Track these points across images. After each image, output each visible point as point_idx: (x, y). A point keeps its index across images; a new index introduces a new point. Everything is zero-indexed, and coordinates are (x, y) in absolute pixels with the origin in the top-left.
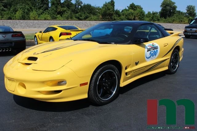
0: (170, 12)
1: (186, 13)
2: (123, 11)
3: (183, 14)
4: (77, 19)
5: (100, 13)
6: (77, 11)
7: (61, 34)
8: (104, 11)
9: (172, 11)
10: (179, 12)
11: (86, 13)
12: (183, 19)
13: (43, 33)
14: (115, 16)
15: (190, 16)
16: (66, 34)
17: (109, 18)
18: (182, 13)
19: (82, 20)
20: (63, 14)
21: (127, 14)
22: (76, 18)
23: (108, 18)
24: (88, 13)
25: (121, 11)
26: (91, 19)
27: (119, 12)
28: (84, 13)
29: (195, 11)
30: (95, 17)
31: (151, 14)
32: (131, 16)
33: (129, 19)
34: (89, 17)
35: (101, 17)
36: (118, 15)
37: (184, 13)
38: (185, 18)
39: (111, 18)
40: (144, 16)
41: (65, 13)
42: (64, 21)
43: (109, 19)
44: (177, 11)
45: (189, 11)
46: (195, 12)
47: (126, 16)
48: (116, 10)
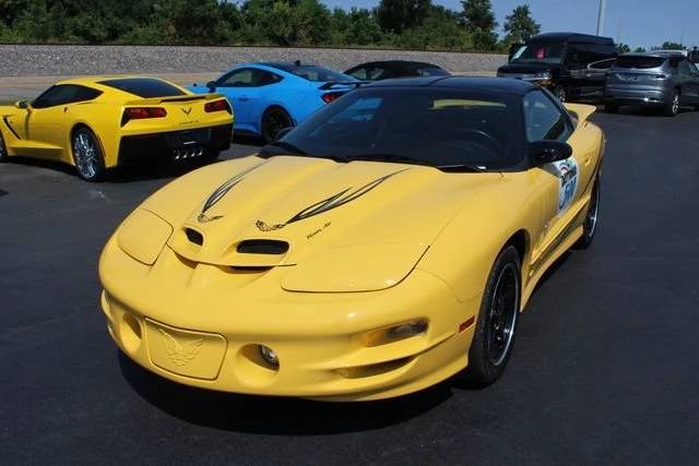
0: (410, 9)
1: (462, 14)
2: (246, 7)
3: (454, 18)
4: (81, 39)
5: (167, 17)
6: (71, 6)
7: (128, 115)
8: (183, 6)
9: (416, 6)
10: (440, 9)
11: (110, 15)
12: (457, 35)
13: (35, 111)
14: (224, 27)
15: (478, 25)
16: (144, 112)
17: (205, 33)
18: (448, 12)
19: (100, 43)
20: (13, 16)
21: (269, 19)
22: (76, 33)
23: (201, 34)
24: (117, 15)
25: (239, 7)
26: (136, 37)
27: (234, 9)
28: (103, 15)
29: (489, 7)
30: (152, 30)
31: (347, 17)
32: (283, 24)
33: (275, 36)
34: (123, 32)
35: (172, 29)
36: (231, 21)
37: (455, 12)
38: (462, 32)
39: (211, 35)
40: (328, 24)
41: (22, 14)
42: (32, 48)
43: (204, 38)
44: (434, 8)
45: (473, 6)
46: (490, 11)
47: (265, 24)
48: (223, 5)
